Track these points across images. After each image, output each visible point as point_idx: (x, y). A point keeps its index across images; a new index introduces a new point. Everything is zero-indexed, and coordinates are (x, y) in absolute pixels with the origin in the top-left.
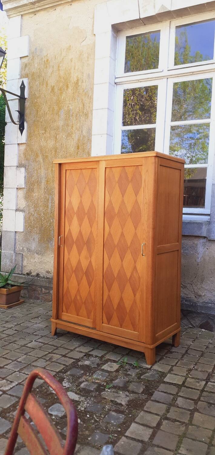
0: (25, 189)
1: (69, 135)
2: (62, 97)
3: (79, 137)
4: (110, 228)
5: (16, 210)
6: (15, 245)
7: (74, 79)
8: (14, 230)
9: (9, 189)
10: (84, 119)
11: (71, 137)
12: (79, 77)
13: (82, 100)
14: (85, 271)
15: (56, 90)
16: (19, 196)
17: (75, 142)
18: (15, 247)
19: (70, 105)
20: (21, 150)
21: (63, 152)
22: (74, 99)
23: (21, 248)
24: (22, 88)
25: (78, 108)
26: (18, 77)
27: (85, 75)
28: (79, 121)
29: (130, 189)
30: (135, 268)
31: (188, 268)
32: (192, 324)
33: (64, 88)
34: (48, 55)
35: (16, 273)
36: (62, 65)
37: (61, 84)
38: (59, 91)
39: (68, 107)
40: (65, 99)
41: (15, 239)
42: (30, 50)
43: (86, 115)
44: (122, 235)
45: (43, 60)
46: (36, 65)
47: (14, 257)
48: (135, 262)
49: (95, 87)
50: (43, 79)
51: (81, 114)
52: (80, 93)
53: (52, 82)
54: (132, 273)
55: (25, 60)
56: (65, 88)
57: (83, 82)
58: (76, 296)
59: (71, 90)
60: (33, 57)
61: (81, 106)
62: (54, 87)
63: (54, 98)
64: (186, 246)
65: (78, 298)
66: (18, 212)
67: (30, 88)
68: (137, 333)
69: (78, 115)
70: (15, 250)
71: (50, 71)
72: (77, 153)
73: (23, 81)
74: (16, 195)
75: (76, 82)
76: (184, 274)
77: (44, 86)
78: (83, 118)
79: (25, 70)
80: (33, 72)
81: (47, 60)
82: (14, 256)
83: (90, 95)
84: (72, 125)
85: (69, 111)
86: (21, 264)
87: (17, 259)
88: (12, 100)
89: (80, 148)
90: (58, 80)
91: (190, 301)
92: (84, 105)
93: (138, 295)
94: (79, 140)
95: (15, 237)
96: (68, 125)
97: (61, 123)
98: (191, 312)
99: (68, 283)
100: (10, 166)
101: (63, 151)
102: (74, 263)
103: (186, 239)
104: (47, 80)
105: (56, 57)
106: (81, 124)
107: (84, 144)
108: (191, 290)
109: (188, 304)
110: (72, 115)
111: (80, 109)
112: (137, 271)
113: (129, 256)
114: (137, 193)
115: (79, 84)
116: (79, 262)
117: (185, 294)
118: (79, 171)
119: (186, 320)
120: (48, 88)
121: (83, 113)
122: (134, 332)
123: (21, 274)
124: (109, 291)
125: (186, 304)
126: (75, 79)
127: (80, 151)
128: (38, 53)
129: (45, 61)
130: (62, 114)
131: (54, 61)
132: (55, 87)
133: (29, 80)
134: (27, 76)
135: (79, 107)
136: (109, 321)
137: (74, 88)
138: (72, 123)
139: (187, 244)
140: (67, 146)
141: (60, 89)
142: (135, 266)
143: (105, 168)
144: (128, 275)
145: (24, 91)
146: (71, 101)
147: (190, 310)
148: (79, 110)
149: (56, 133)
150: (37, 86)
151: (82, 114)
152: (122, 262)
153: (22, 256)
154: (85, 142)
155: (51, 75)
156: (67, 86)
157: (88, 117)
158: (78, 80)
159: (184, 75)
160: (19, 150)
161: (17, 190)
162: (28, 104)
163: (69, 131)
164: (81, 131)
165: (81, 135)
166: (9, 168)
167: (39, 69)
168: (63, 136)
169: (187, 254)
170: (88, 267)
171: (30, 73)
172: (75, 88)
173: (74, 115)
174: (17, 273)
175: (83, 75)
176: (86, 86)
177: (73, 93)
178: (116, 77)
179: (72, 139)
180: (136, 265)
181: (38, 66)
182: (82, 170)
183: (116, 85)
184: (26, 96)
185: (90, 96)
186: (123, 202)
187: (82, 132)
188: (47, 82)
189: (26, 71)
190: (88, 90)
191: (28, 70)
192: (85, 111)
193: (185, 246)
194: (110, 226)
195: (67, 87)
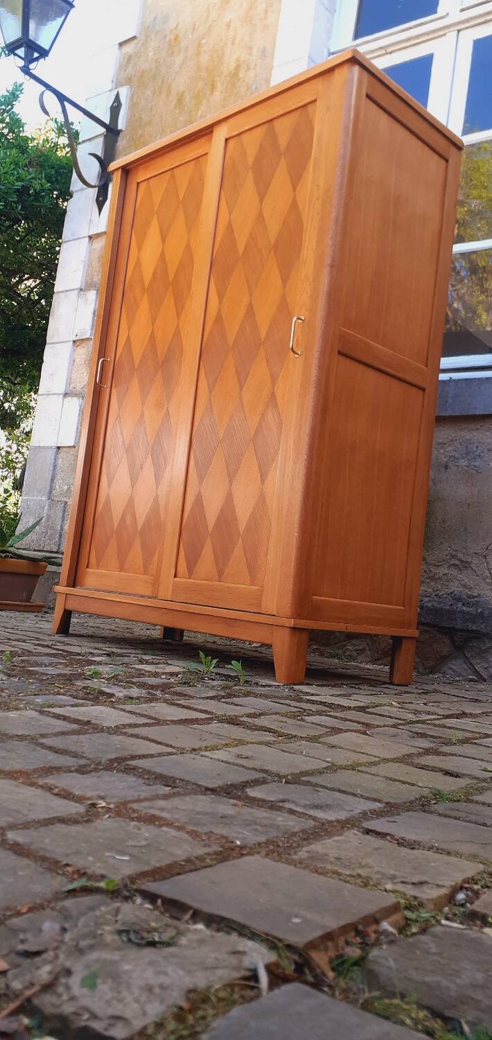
0: (92, 342)
2: (199, 112)
4: (221, 302)
5: (66, 395)
6: (52, 480)
7: (230, 64)
8: (54, 444)
9: (57, 346)
12: (242, 59)
14: (151, 442)
15: (188, 99)
16: (77, 361)
18: (51, 486)
20: (95, 250)
23: (66, 488)
24: (115, 109)
26: (110, 86)
27: (255, 52)
29: (281, 174)
30: (272, 398)
31: (478, 509)
32: (477, 673)
33: (205, 91)
34: (180, 26)
35: (45, 549)
36: (206, 42)
37: (201, 84)
38: (194, 102)
41: (55, 466)
42: (142, 23)
44: (249, 311)
45: (167, 39)
46: (150, 54)
47: (45, 511)
50: (163, 81)
53: (180, 83)
55: (129, 49)
56: (208, 92)
57: (248, 68)
58: (123, 517)
59: (221, 92)
60: (147, 37)
62: (182, 94)
63: (182, 118)
64: (477, 447)
66: (68, 399)
67: (133, 105)
70: (50, 492)
71: (179, 59)
73: (118, 94)
74: (70, 358)
75: (234, 71)
76: (466, 529)
77: (163, 95)
79: (125, 70)
80: (143, 70)
81: (177, 37)
82: (46, 507)
86: (59, 528)
87: (53, 515)
88: (90, 140)
90: (193, 77)
91: (476, 604)
95: (55, 459)
98: (477, 635)
100: (67, 291)
103: (479, 427)
104: (170, 81)
105: (196, 26)
108: (482, 575)
109: (468, 613)
113: (259, 369)
114: (296, 180)
115: (241, 76)
116: (141, 420)
117: (465, 586)
118: (168, 175)
119: (462, 661)
120: (171, 98)
123: (57, 552)
124: (201, 481)
125: (462, 612)
126: (233, 66)
128: (157, 27)
129: (170, 41)
131: (190, 36)
132: (186, 94)
133: (133, 89)
134: (128, 81)
136: (191, 568)
137: (227, 87)
139: (480, 442)
141: (197, 96)
142: (274, 392)
143: (226, 140)
145: (119, 114)
147: (474, 628)
150: (146, 99)
152: (241, 390)
153: (65, 507)
155: (181, 67)
156: (213, 85)
158: (238, 68)
160: (90, 252)
161: (74, 345)
162: (124, 142)
166: (63, 295)
167: (156, 61)
169: (477, 471)
171: (135, 75)
172: (229, 86)
174: (49, 549)
175: (251, 53)
176: (256, 76)
177: (225, 97)
178: (332, 51)
181: (154, 55)
182: (175, 170)
184: (121, 125)
186: (260, 216)
188: (169, 87)
189: (127, 71)
190: (258, 85)
191: (133, 68)
193: (475, 449)
194: (221, 296)
195: (213, 87)
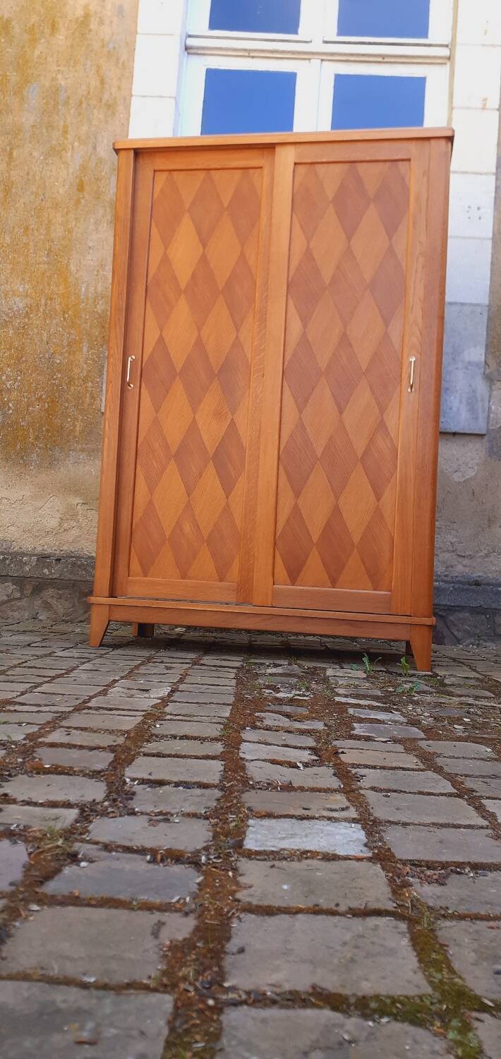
1: (55, 152)
2: (36, 51)
3: (83, 161)
4: (305, 326)
10: (101, 116)
11: (61, 157)
12: (91, 8)
13: (99, 68)
14: (211, 452)
15: (17, 30)
17: (71, 171)
19: (59, 76)
21: (33, 197)
22: (72, 61)
25: (84, 87)
27: (109, 6)
28: (88, 119)
29: (372, 218)
30: (381, 426)
33: (42, 28)
37: (34, 19)
38: (26, 36)
39: (54, 79)
40: (46, 58)
43: (109, 106)
44: (344, 340)
48: (382, 410)
49: (141, 42)
51: (93, 102)
52: (92, 51)
54: (372, 440)
56: (47, 31)
57: (101, 22)
58: (179, 525)
59: (66, 38)
61: (94, 82)
63: (10, 50)
65: (187, 528)
68: (386, 593)
69: (84, 105)
72: (78, 202)
75: (82, 19)
78: (98, 115)
83: (124, 57)
84: (65, 127)
85: (55, 91)
89: (87, 188)
90: (23, 6)
92: (102, 82)
93: (390, 497)
94: (83, 168)
96: (50, 126)
97: (28, 119)
99: (151, 490)
101: (32, 193)
102: (174, 430)
106: (93, 129)
107: (97, 179)
110: (66, 103)
111: (92, 91)
112: (387, 433)
113: (363, 398)
114: (391, 230)
115: (92, 27)
116: (193, 428)
118: (202, 175)
121: (101, 102)
122: (376, 592)
124: (297, 494)
126: (80, 13)
127: (87, 197)
130: (34, 96)
132: (13, 23)
135: (89, 84)
136: (293, 577)
137: (73, 33)
138: (65, 122)
140: (45, 181)
141: (31, 31)
142: (382, 420)
143: (295, 164)
144: (360, 447)
146: (65, 66)
148: (86, 93)
149: (10, 144)
151: (95, 103)
152: (341, 412)
154: (103, 174)
156: (53, 25)
157: (114, 114)
158: (87, 16)
159: (362, 59)
163: (53, 142)
164: (90, 146)
165: (93, 157)
168: (35, 154)
170: (223, 439)
172: (77, 33)
173: (71, 101)
175: (103, 6)
176: (113, 34)
177: (72, 46)
178: (189, 33)
179: (64, 163)
180: (385, 418)
182: (212, 172)
183: (188, 53)
185: (124, 61)
186: (349, 252)
187: (95, 148)
190: (117, 46)
192: (106, 96)
194: (305, 320)
195: (54, 28)
